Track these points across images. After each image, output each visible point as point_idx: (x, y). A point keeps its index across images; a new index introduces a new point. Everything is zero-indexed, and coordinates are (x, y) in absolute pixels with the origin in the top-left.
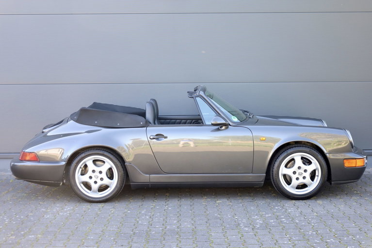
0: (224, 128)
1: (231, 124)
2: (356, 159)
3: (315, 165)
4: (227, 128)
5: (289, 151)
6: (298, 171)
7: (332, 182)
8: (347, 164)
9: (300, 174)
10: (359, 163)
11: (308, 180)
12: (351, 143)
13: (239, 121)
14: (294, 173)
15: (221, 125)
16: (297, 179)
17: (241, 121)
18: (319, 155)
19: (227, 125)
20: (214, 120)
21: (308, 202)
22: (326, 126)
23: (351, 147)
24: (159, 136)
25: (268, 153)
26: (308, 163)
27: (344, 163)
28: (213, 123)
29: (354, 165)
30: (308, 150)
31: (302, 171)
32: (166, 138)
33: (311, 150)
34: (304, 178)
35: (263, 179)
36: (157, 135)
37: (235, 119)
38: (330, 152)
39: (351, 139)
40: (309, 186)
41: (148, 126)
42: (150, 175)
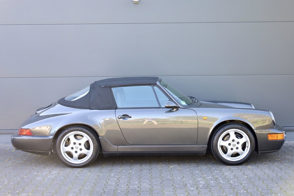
0: (175, 110)
1: (180, 107)
2: (277, 134)
3: (246, 138)
4: (177, 110)
5: (226, 128)
6: (232, 143)
7: (259, 152)
8: (270, 138)
9: (234, 145)
10: (280, 137)
11: (240, 150)
12: (273, 121)
13: (187, 105)
14: (230, 144)
15: (173, 108)
16: (232, 149)
17: (188, 105)
18: (248, 130)
19: (177, 108)
21: (240, 167)
22: (254, 108)
23: (274, 125)
24: (125, 116)
25: (209, 129)
26: (240, 137)
27: (268, 137)
28: (166, 106)
29: (276, 139)
30: (240, 126)
31: (235, 143)
32: (130, 117)
33: (242, 126)
34: (237, 148)
35: (205, 149)
36: (123, 115)
37: (184, 103)
38: (257, 129)
39: (273, 119)
40: (241, 154)
41: (116, 108)
42: (118, 146)
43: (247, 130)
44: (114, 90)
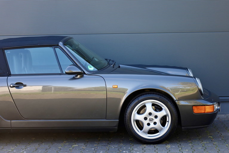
0: (79, 76)
1: (86, 72)
2: (205, 105)
3: (165, 111)
4: (82, 77)
5: (141, 98)
6: (149, 117)
7: (183, 128)
8: (196, 111)
9: (151, 120)
10: (208, 109)
11: (159, 125)
12: (200, 90)
13: (96, 70)
14: (146, 119)
15: (77, 74)
16: (149, 124)
17: (98, 70)
18: (169, 102)
19: (82, 74)
20: (68, 69)
21: (158, 146)
23: (200, 95)
24: (19, 85)
25: (120, 100)
26: (159, 109)
27: (193, 110)
28: (67, 72)
29: (203, 112)
30: (158, 97)
31: (152, 117)
32: (25, 86)
33: (161, 97)
34: (155, 123)
35: (116, 124)
36: (17, 84)
37: (91, 68)
38: (181, 99)
39: (201, 87)
40: (160, 131)
41: (9, 75)
42: (11, 120)
43: (167, 100)
44: (7, 52)
